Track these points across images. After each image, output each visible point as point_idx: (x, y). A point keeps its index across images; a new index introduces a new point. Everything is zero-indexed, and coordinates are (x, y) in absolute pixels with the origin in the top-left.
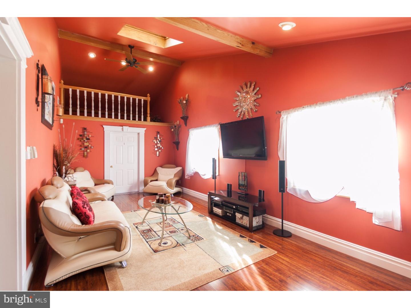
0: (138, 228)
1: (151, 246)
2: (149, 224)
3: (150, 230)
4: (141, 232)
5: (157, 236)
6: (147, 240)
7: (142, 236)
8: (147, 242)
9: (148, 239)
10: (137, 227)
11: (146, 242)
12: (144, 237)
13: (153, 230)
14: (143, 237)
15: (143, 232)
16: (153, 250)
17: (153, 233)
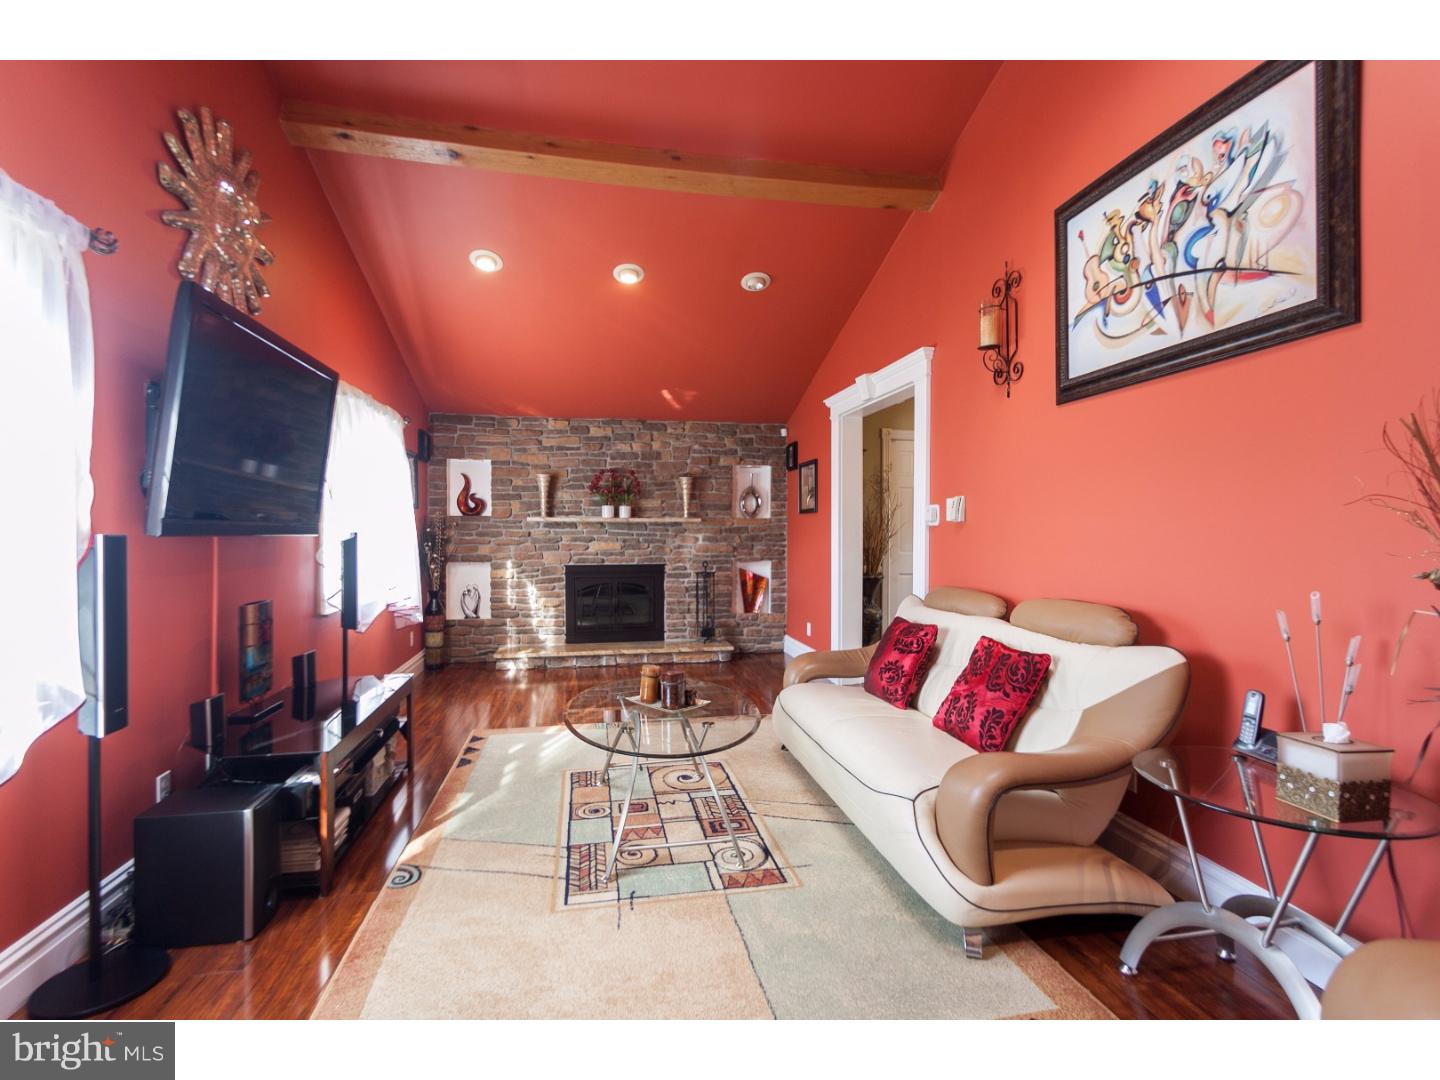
0: (761, 847)
1: (725, 776)
2: (710, 865)
3: (715, 828)
4: (750, 824)
5: (699, 802)
6: (732, 792)
7: (745, 809)
8: (733, 787)
9: (730, 796)
10: (767, 852)
11: (737, 788)
12: (739, 805)
13: (702, 826)
14: (743, 804)
15: (741, 825)
16: (723, 769)
17: (704, 815)
